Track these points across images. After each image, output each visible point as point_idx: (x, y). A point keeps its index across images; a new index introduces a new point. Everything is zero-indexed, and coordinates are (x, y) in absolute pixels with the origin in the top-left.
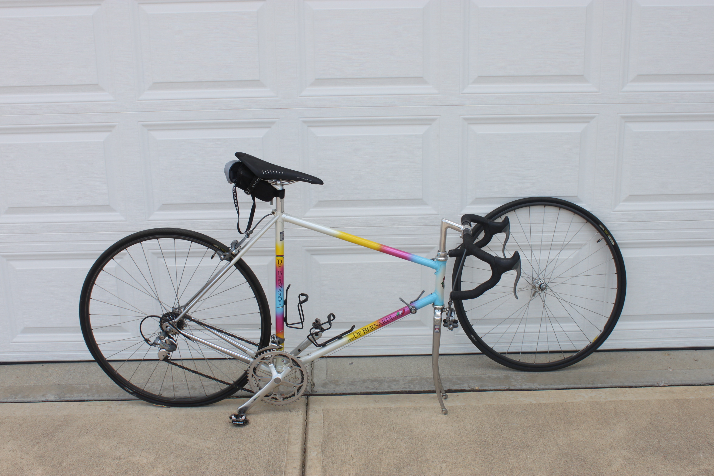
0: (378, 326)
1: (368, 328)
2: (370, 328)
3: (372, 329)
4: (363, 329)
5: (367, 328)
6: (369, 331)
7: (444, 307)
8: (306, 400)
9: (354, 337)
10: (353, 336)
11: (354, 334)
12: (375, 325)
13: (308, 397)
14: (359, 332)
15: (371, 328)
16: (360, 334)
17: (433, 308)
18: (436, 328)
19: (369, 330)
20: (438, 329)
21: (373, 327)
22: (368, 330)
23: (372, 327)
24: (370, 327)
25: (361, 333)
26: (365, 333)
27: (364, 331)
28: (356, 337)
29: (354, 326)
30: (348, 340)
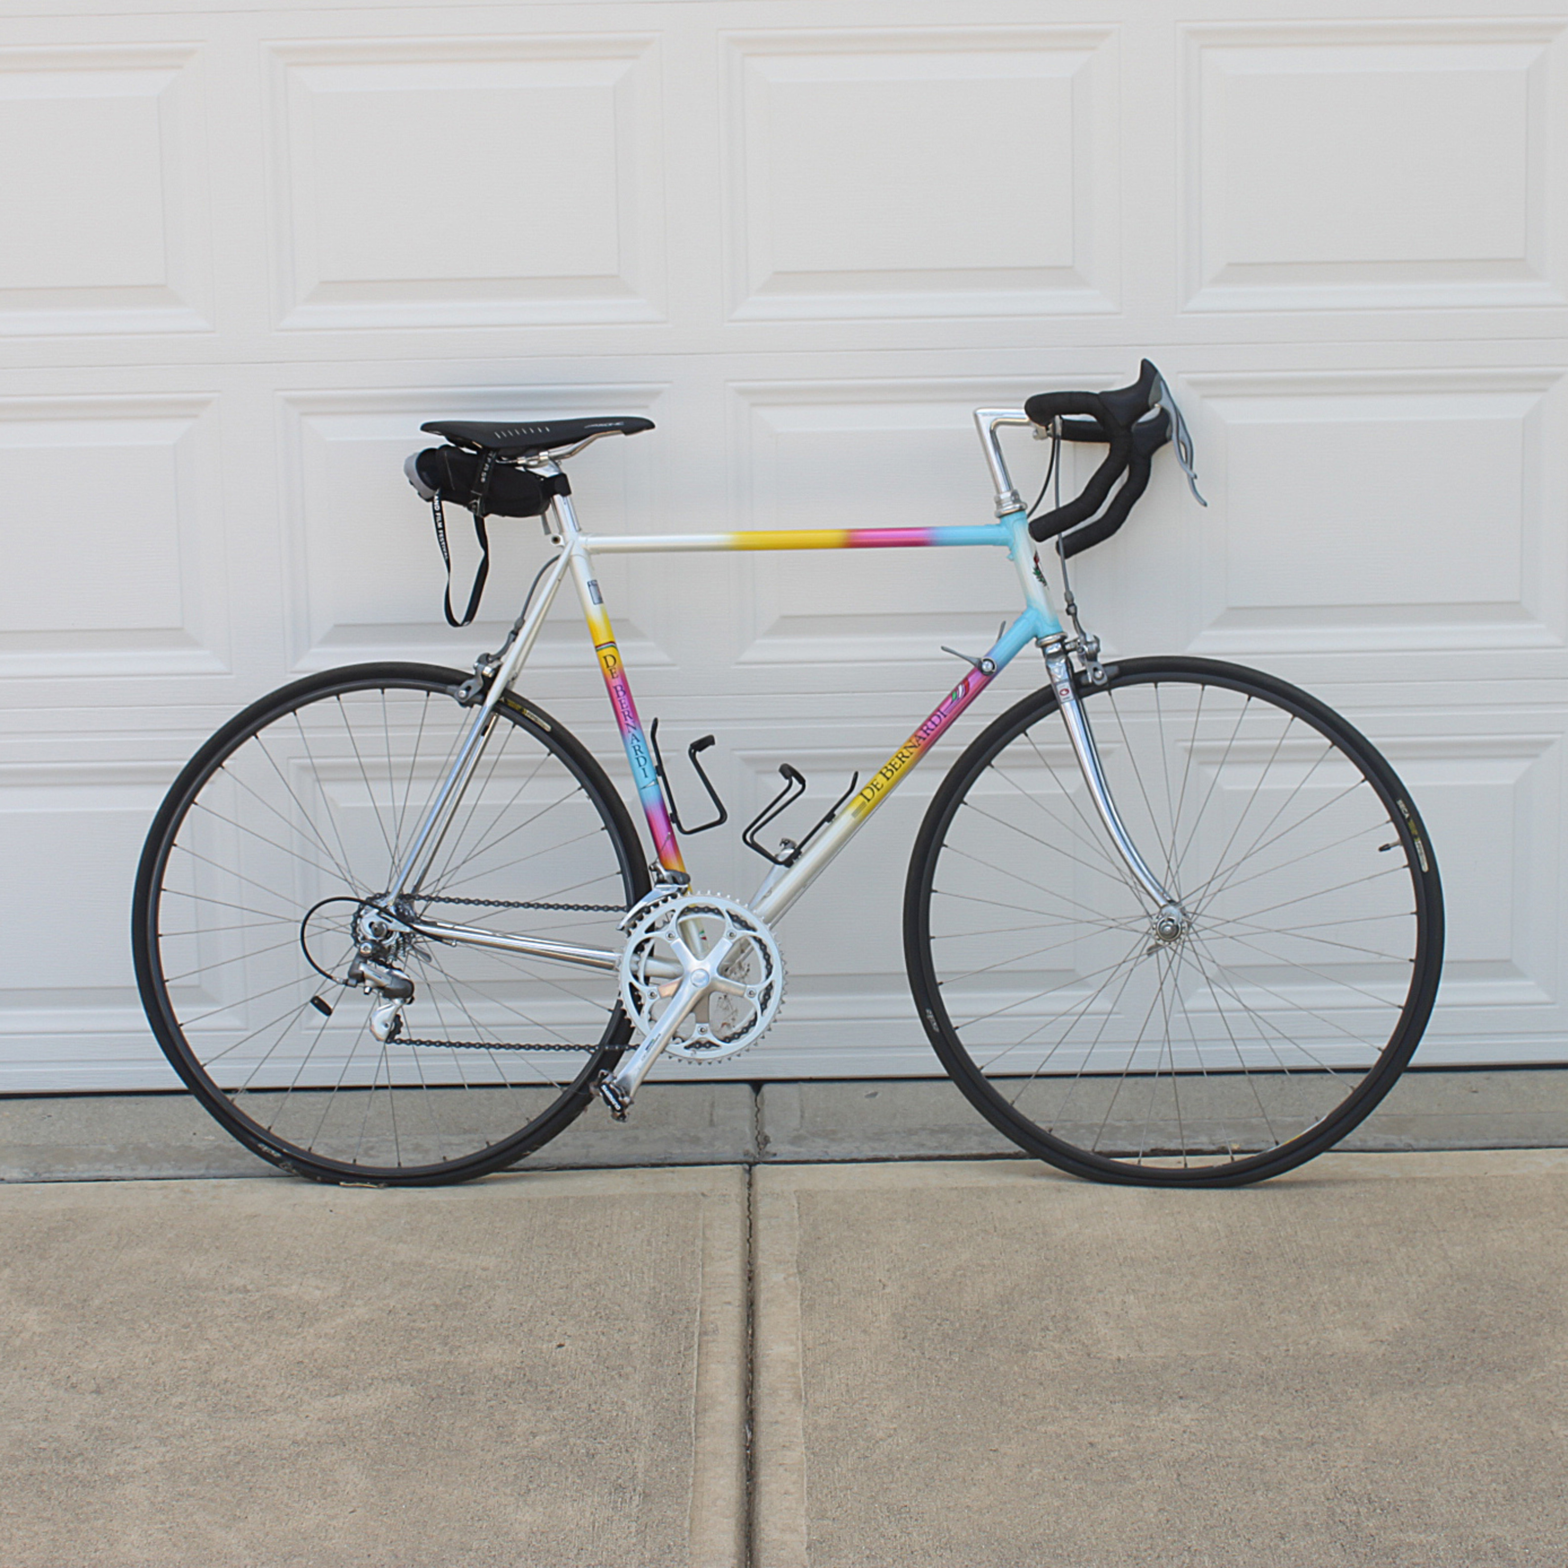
0: (915, 746)
1: (893, 763)
2: (897, 760)
3: (903, 762)
4: (881, 773)
5: (890, 764)
6: (897, 769)
7: (1064, 637)
8: (747, 1176)
9: (866, 801)
10: (861, 798)
11: (862, 794)
12: (905, 748)
13: (750, 1169)
14: (872, 784)
15: (900, 759)
16: (879, 786)
17: (1040, 648)
18: (1062, 691)
19: (897, 766)
20: (1066, 690)
21: (903, 756)
22: (893, 766)
23: (900, 756)
24: (897, 757)
25: (878, 783)
26: (888, 779)
27: (884, 775)
28: (869, 800)
29: (856, 776)
30: (852, 815)
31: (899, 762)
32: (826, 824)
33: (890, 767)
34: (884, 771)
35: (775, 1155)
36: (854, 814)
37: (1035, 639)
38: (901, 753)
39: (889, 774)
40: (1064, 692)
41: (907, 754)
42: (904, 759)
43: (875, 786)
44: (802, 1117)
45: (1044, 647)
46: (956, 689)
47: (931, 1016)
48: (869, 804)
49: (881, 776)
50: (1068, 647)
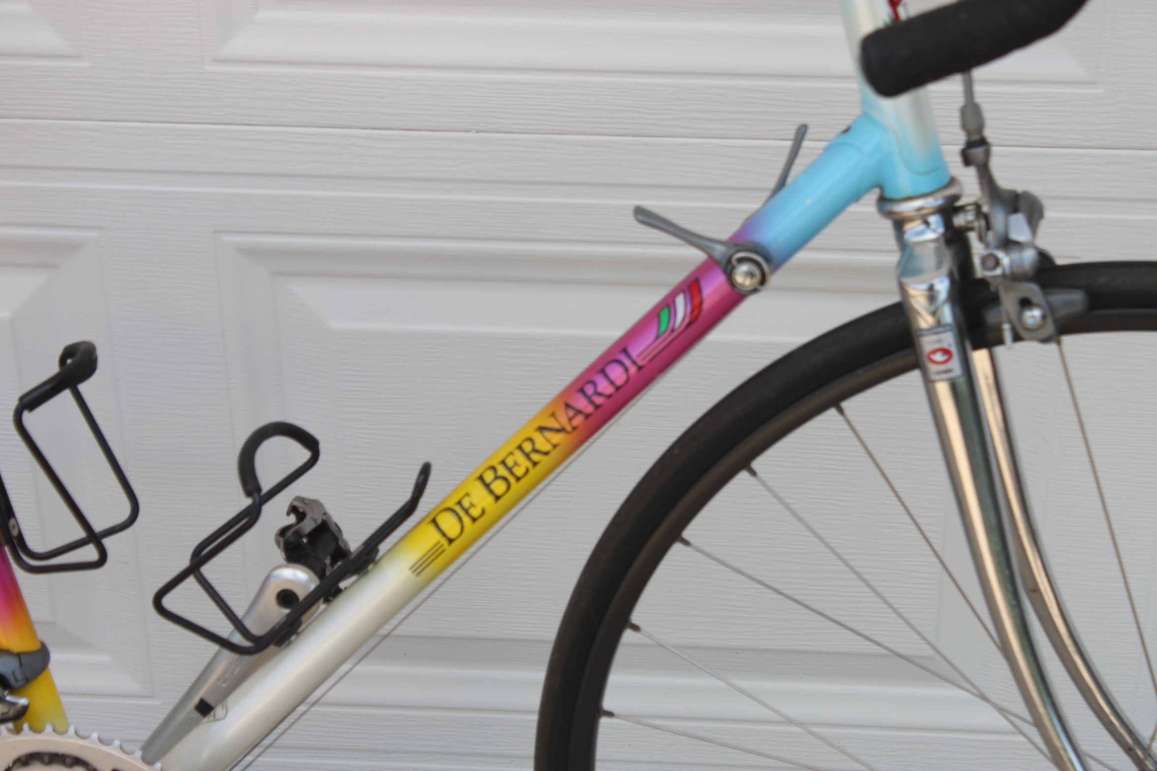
0: (564, 431)
1: (510, 462)
2: (519, 457)
3: (535, 463)
4: (481, 478)
5: (503, 462)
6: (518, 479)
7: (956, 198)
9: (444, 542)
10: (435, 536)
11: (434, 521)
12: (541, 429)
14: (459, 503)
15: (527, 456)
16: (475, 512)
17: (887, 225)
18: (935, 352)
19: (519, 471)
20: (946, 352)
21: (535, 451)
22: (510, 470)
23: (528, 447)
24: (520, 448)
25: (472, 505)
26: (497, 498)
27: (487, 486)
28: (451, 541)
29: (426, 471)
30: (411, 568)
31: (524, 463)
33: (502, 471)
34: (489, 476)
36: (418, 568)
37: (874, 195)
38: (530, 440)
39: (499, 487)
40: (939, 357)
41: (541, 443)
42: (535, 457)
43: (466, 511)
45: (899, 224)
46: (668, 303)
48: (450, 550)
49: (479, 485)
50: (959, 220)
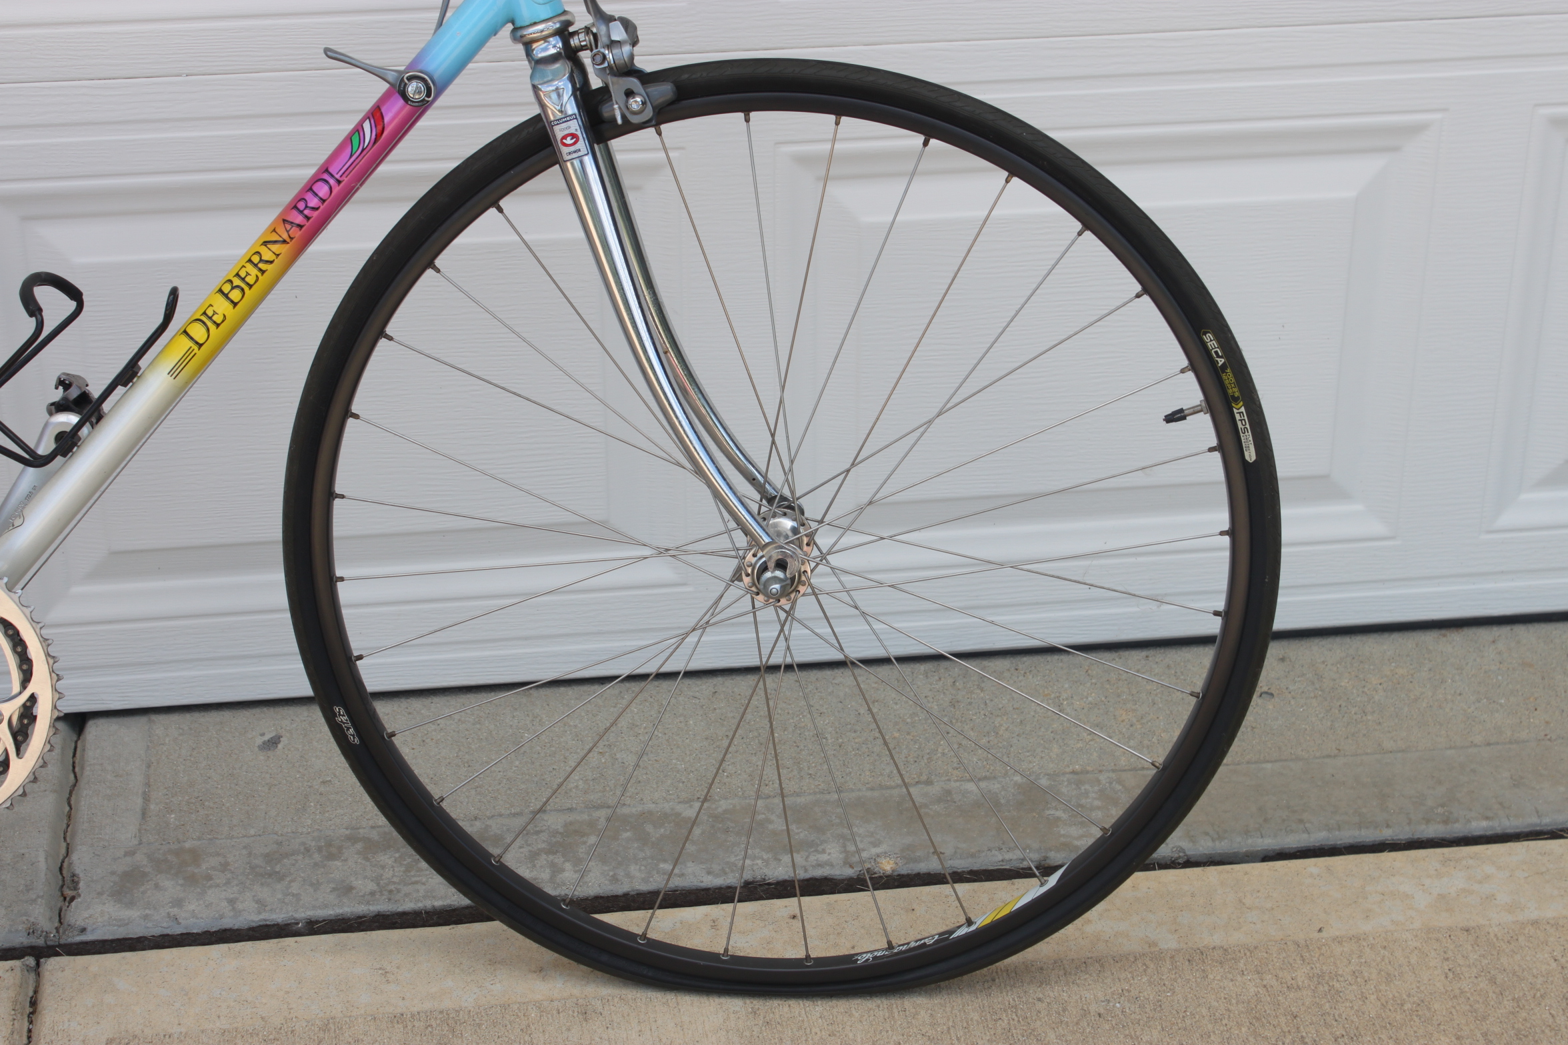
0: (284, 242)
1: (243, 274)
2: (250, 268)
3: (263, 272)
4: (221, 291)
5: (237, 275)
6: (250, 286)
7: (569, 23)
8: (32, 976)
9: (196, 348)
10: (186, 344)
11: (185, 332)
12: (265, 243)
13: (38, 964)
14: (205, 313)
15: (256, 265)
16: (217, 318)
17: (520, 47)
18: (565, 137)
19: (250, 280)
20: (573, 136)
21: (261, 260)
22: (243, 279)
23: (256, 259)
24: (250, 261)
25: (215, 313)
26: (235, 304)
27: (226, 296)
28: (200, 345)
29: (174, 294)
30: (169, 374)
31: (254, 272)
32: (120, 390)
33: (237, 282)
34: (227, 288)
35: (83, 930)
36: (174, 372)
37: (510, 27)
38: (258, 253)
39: (235, 295)
40: (569, 141)
41: (267, 255)
42: (262, 266)
43: (210, 318)
44: (144, 814)
45: (528, 45)
46: (359, 129)
47: (343, 718)
48: (201, 354)
49: (220, 297)
50: (574, 42)
